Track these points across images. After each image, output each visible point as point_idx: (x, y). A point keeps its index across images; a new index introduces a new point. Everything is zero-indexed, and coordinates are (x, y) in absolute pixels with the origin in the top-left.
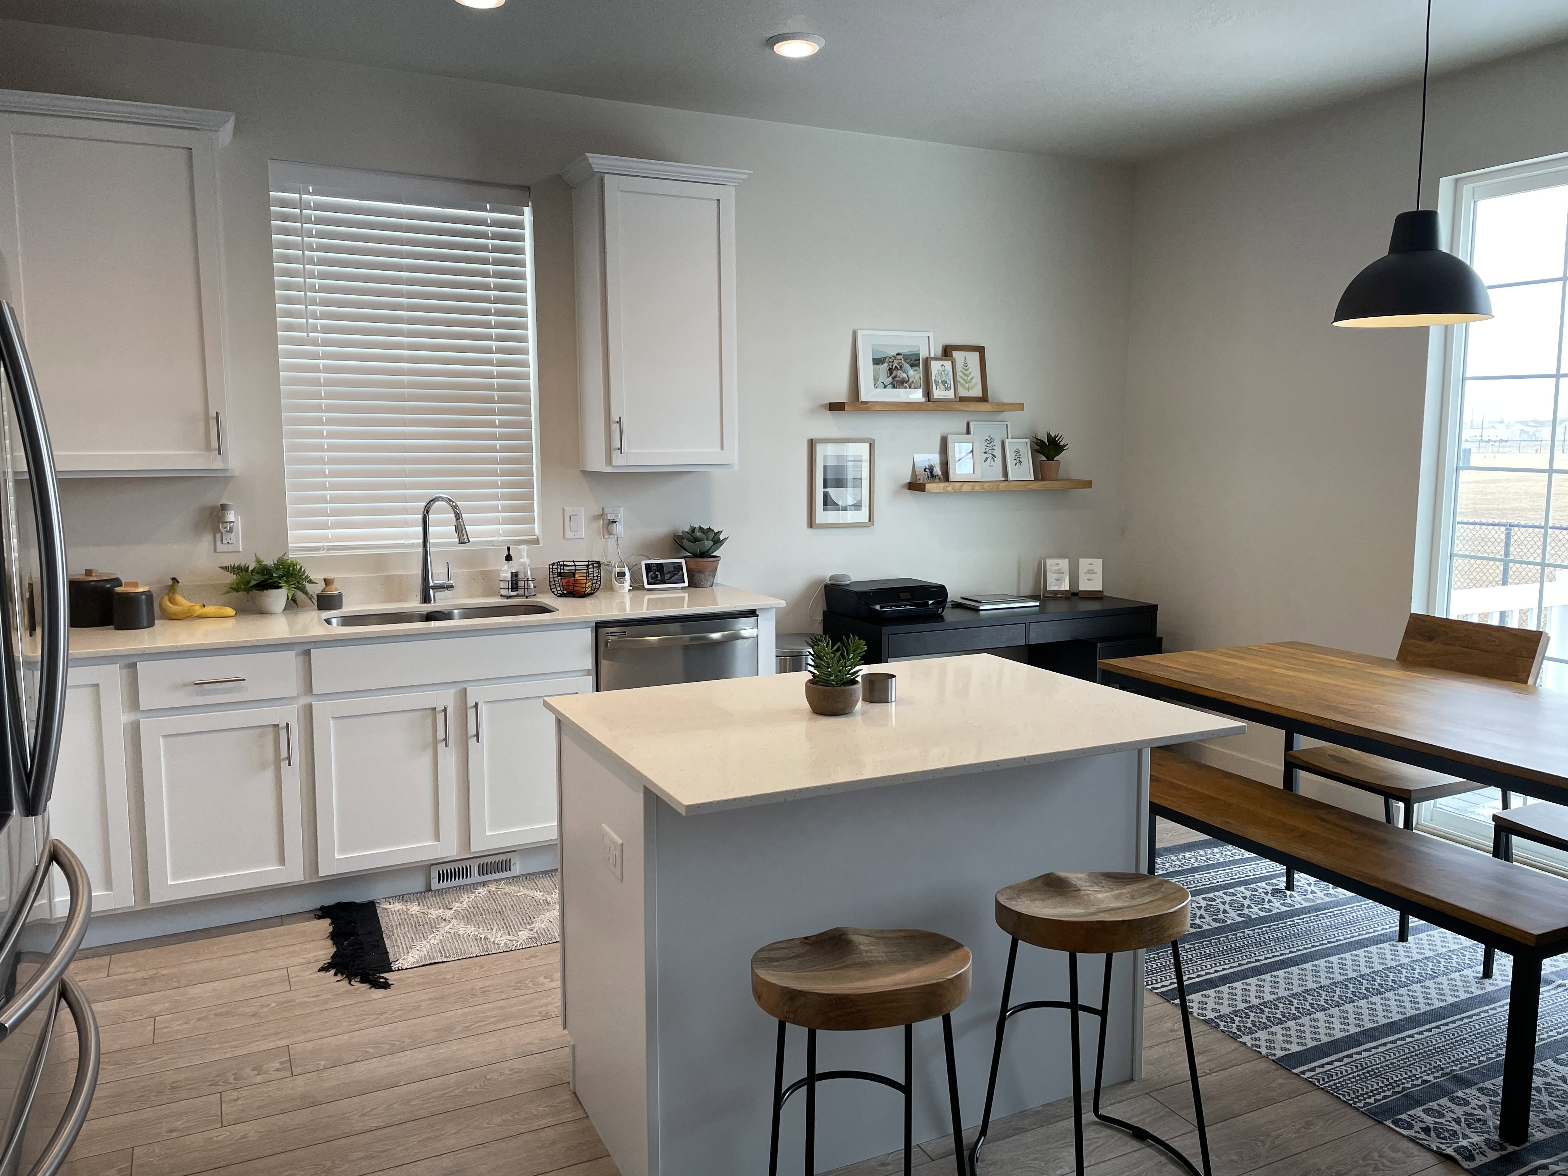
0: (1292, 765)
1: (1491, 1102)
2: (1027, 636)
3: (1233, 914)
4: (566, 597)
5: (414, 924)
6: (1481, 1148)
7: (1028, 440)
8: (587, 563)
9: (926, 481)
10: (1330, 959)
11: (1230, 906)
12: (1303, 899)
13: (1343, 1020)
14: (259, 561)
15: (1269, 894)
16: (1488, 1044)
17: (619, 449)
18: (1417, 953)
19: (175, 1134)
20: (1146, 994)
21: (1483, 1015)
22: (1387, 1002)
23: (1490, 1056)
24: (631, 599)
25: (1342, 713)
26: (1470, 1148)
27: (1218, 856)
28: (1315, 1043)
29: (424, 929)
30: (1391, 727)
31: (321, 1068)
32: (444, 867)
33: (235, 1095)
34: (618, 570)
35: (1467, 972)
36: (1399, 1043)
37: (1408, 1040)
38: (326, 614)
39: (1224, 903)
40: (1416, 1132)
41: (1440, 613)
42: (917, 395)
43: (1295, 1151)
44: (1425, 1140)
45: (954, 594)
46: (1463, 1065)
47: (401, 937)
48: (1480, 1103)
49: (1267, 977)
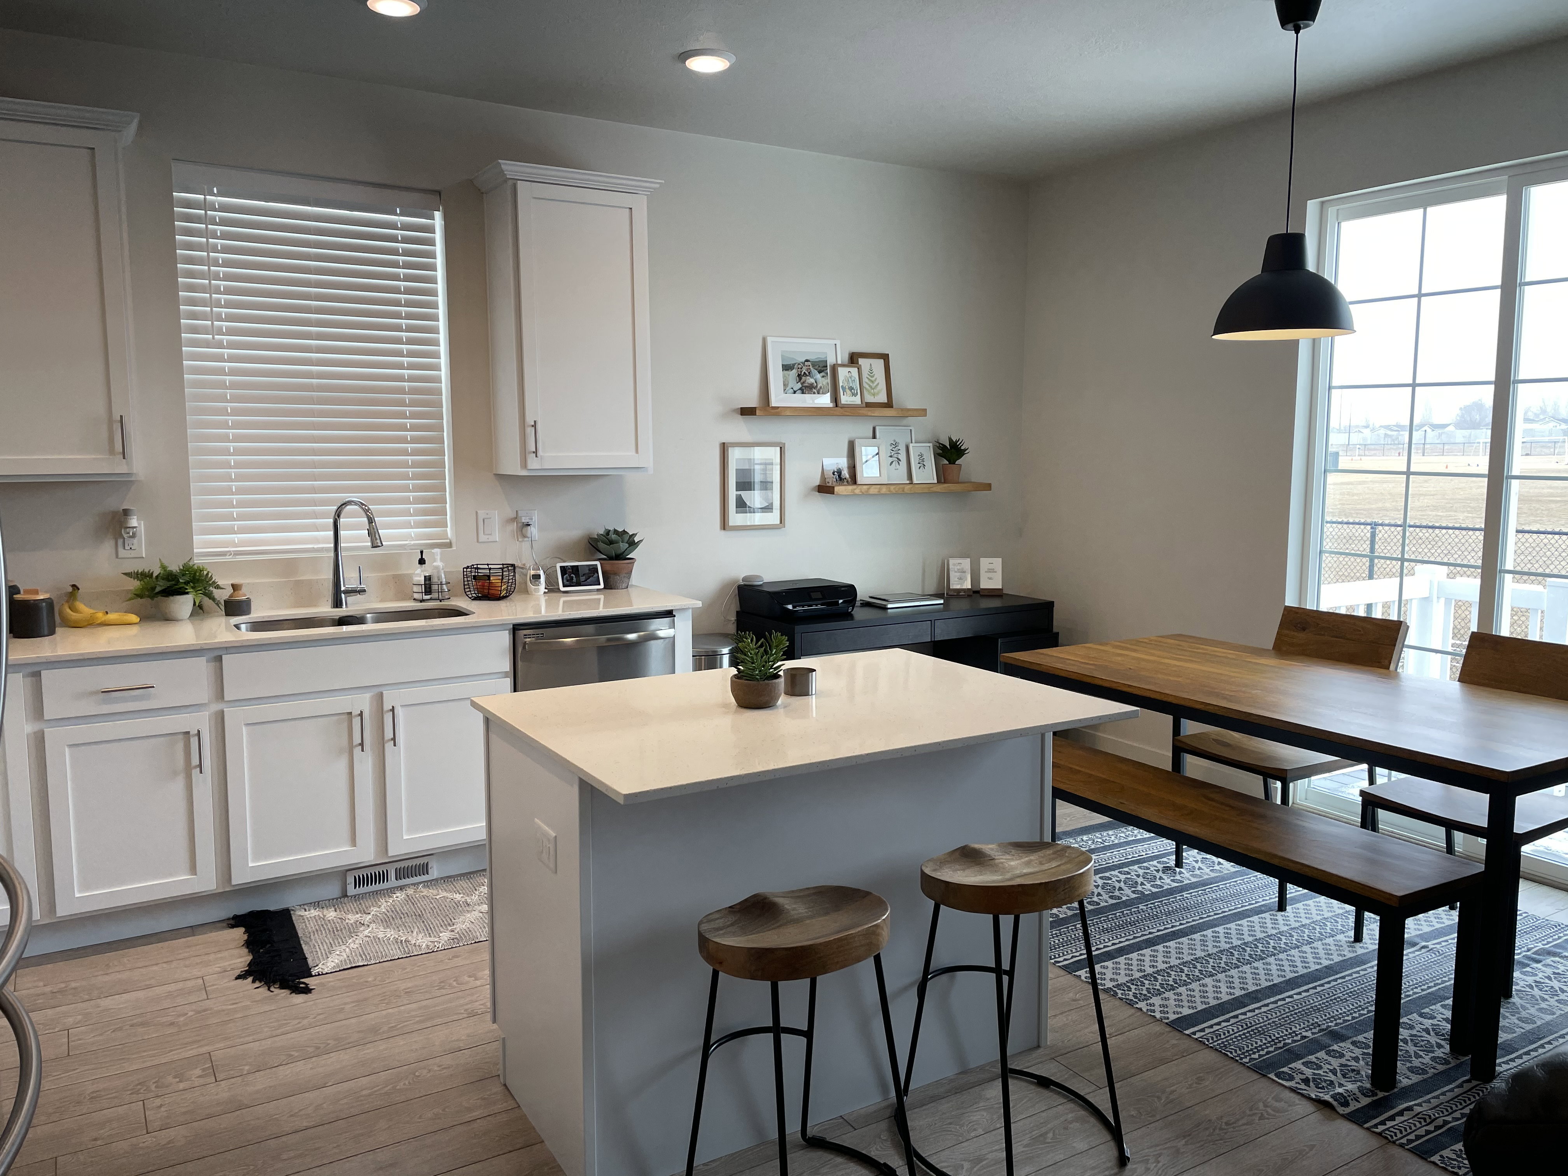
0: (1180, 749)
1: (1364, 1054)
2: (933, 633)
3: (1127, 891)
4: (480, 600)
5: (331, 930)
6: (1354, 1094)
7: (931, 445)
8: (501, 566)
9: (834, 484)
10: (1217, 929)
11: (1125, 884)
12: (1191, 875)
13: (1229, 985)
14: (163, 567)
15: (1160, 872)
16: (1360, 1001)
17: (534, 452)
18: (1295, 921)
19: (99, 1142)
20: (1050, 968)
21: (1355, 976)
22: (1269, 967)
23: (1362, 1012)
24: (546, 601)
25: (1225, 698)
26: (1345, 1094)
27: (1113, 838)
28: (1204, 1006)
29: (343, 933)
30: (1268, 711)
31: (245, 1072)
32: (360, 873)
33: (158, 1102)
34: (533, 572)
35: (1340, 937)
36: (1280, 1003)
37: (1288, 1000)
38: (235, 620)
39: (1119, 881)
40: (1297, 1083)
41: (1310, 606)
42: (825, 400)
43: (1188, 1104)
44: (1305, 1090)
45: (862, 594)
46: (1338, 1021)
47: (319, 942)
48: (1354, 1055)
49: (1160, 948)
